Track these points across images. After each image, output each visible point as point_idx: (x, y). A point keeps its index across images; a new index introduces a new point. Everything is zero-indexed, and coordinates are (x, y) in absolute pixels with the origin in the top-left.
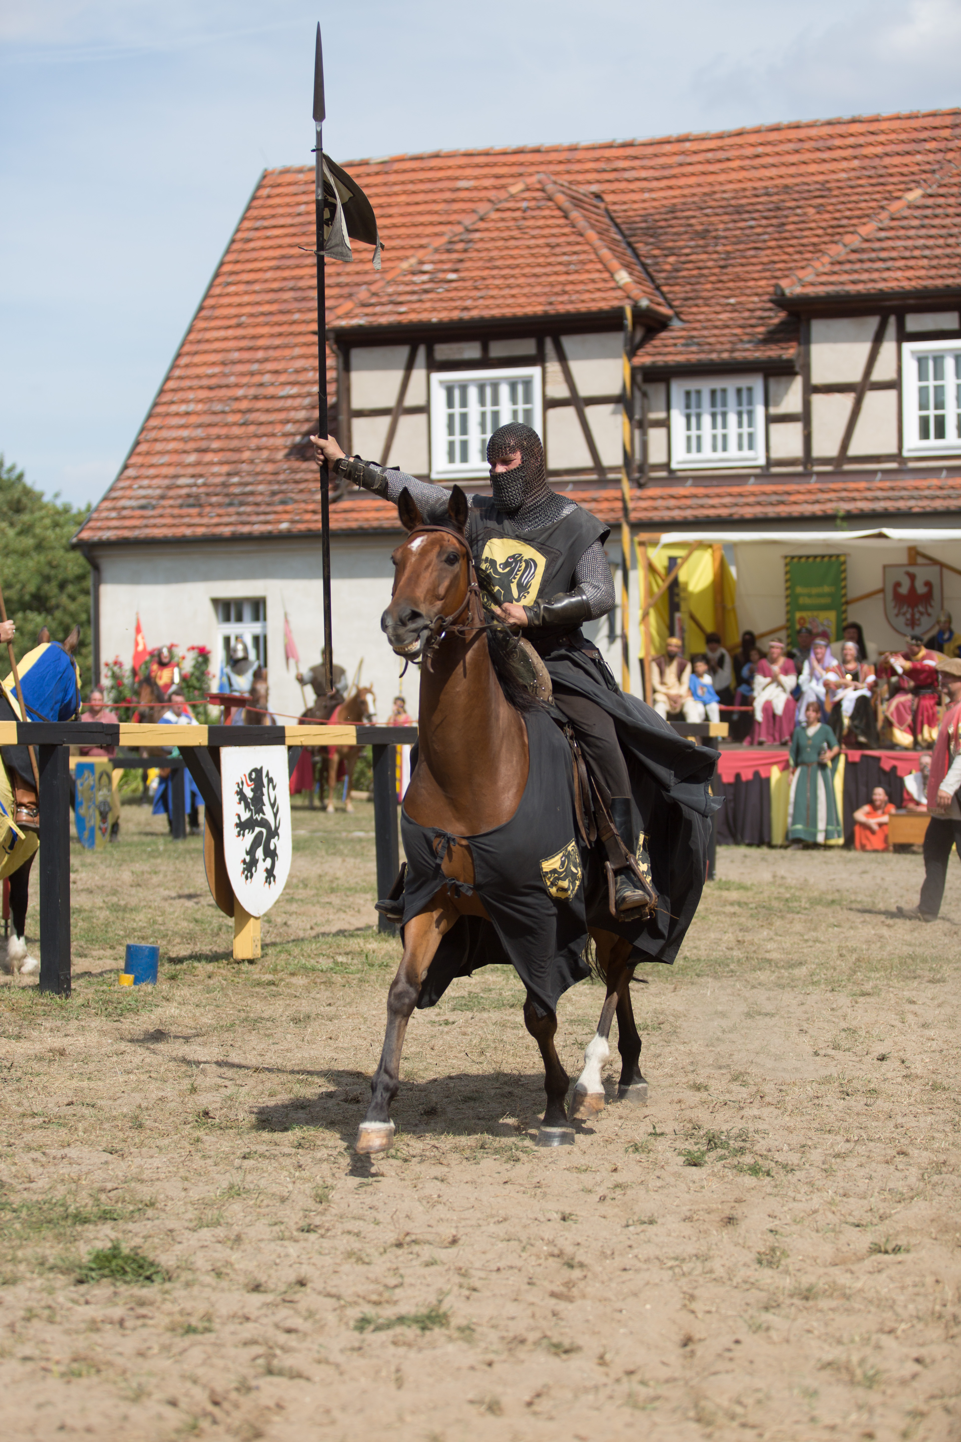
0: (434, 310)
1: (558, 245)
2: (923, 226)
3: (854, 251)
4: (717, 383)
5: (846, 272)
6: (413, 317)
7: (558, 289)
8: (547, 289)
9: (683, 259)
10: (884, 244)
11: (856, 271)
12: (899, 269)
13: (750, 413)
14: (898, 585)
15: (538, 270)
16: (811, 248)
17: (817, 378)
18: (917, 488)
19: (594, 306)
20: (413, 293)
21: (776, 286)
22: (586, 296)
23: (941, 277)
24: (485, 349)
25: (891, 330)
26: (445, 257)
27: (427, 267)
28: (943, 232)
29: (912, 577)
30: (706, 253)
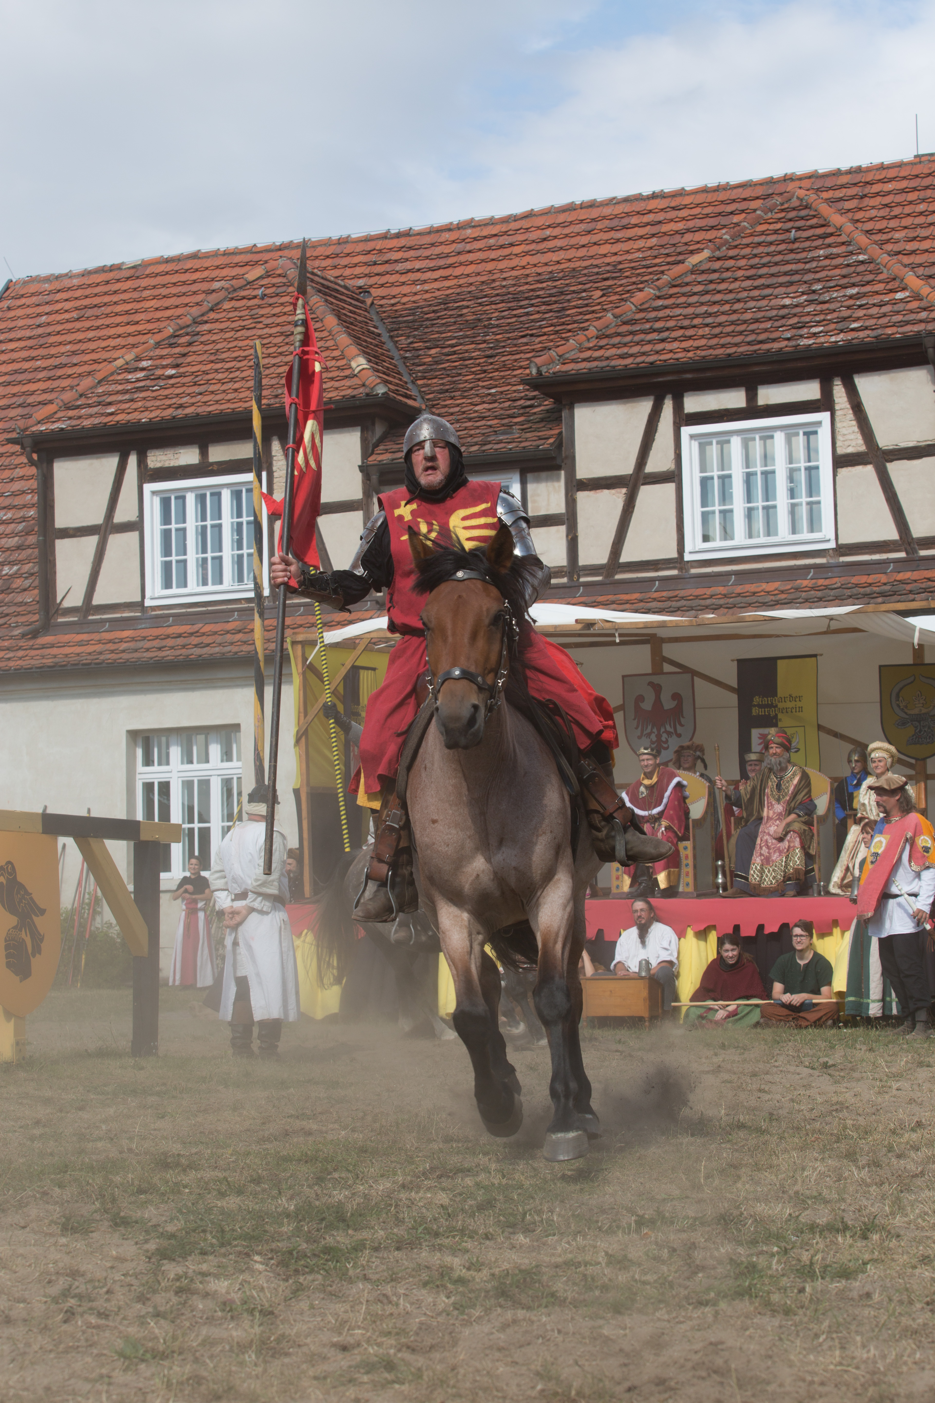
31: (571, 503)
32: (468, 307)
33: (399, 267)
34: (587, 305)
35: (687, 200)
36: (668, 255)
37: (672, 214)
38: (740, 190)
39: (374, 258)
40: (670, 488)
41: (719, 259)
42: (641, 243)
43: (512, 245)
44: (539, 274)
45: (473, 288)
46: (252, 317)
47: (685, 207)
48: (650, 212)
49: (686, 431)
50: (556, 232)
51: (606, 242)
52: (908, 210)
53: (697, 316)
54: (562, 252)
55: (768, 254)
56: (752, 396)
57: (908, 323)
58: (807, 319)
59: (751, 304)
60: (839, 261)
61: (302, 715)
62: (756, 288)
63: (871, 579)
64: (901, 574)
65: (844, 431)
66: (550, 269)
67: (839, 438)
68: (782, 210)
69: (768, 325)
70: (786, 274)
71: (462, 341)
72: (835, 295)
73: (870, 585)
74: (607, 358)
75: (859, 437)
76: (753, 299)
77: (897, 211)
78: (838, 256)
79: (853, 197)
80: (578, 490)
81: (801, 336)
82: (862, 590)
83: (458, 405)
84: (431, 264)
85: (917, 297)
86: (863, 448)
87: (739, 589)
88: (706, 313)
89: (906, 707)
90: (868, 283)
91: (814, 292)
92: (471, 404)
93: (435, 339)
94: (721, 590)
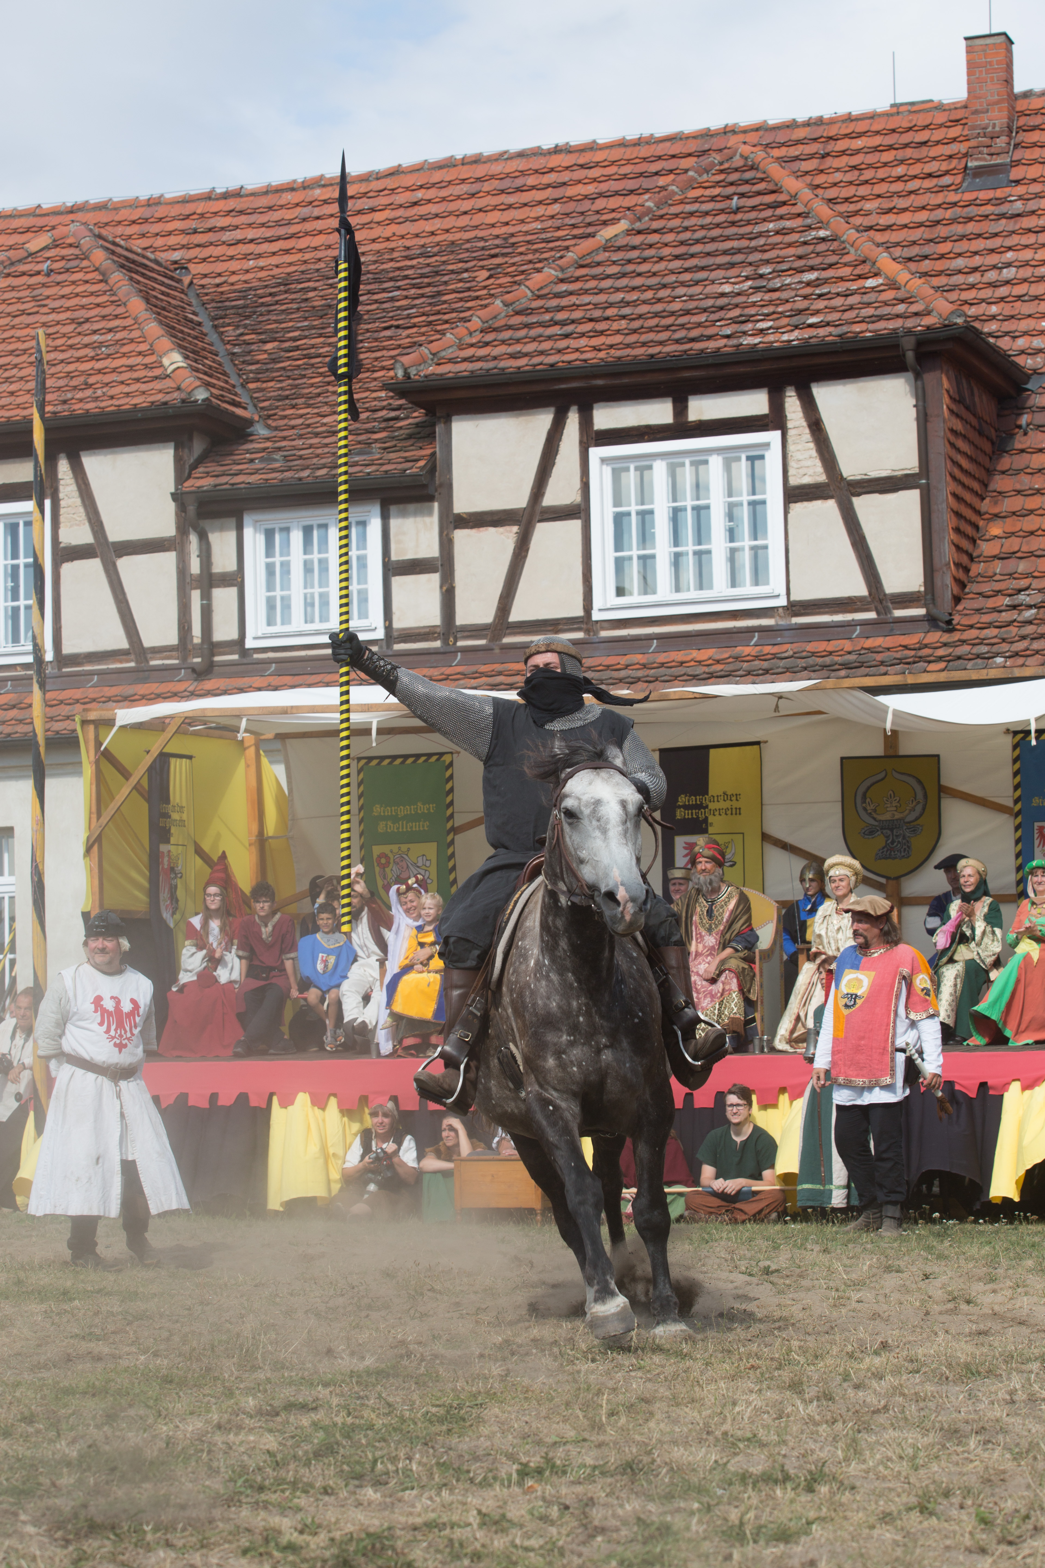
31: (446, 545)
32: (315, 289)
33: (227, 236)
34: (469, 289)
35: (599, 156)
36: (574, 226)
37: (581, 174)
38: (668, 144)
39: (193, 224)
40: (575, 525)
41: (639, 232)
42: (540, 211)
43: (373, 210)
44: (408, 248)
45: (322, 265)
46: (34, 299)
47: (597, 165)
48: (552, 170)
49: (596, 453)
50: (431, 194)
51: (495, 208)
52: (882, 173)
53: (611, 305)
54: (437, 221)
55: (702, 227)
56: (680, 409)
57: (880, 318)
58: (752, 311)
59: (681, 291)
60: (794, 237)
61: (94, 816)
62: (687, 270)
63: (832, 646)
64: (871, 640)
65: (798, 456)
66: (421, 242)
67: (792, 464)
68: (722, 171)
69: (703, 318)
70: (725, 252)
71: (307, 333)
72: (788, 281)
73: (831, 653)
74: (495, 358)
75: (818, 463)
76: (683, 284)
77: (868, 175)
78: (792, 231)
79: (811, 156)
80: (456, 527)
81: (745, 333)
82: (820, 661)
83: (301, 416)
84: (269, 233)
85: (893, 285)
86: (822, 478)
87: (662, 658)
88: (622, 301)
89: (875, 811)
90: (830, 266)
91: (761, 276)
92: (319, 415)
93: (272, 331)
94: (638, 658)
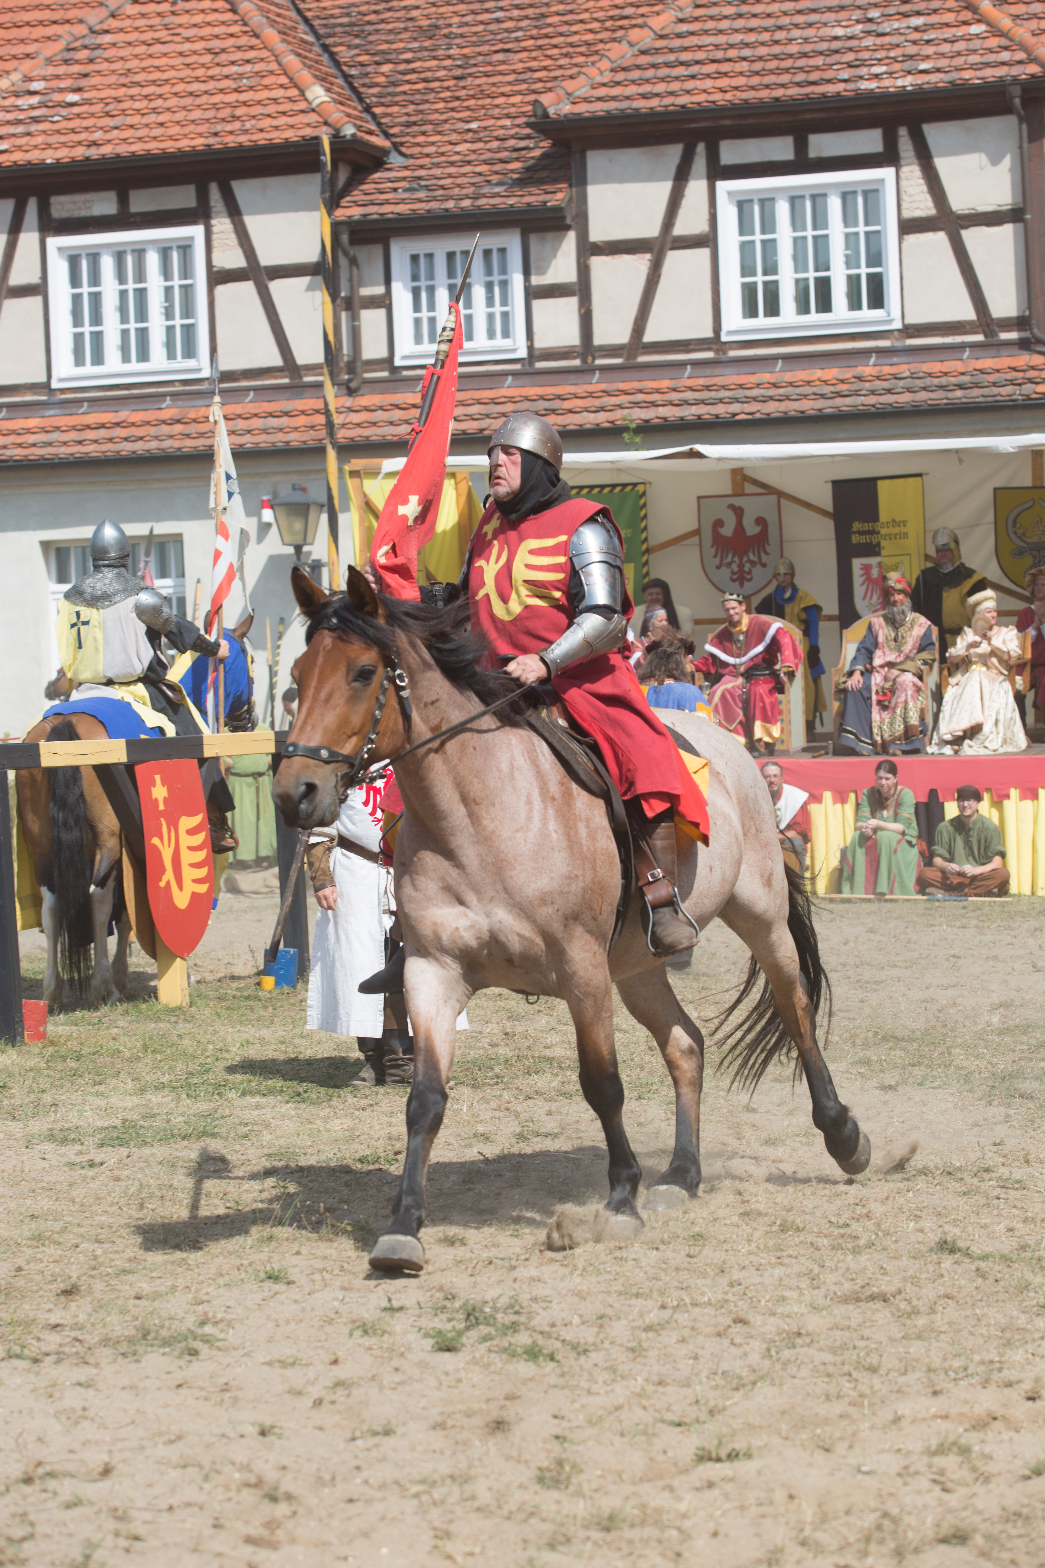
0: (49, 146)
1: (223, 50)
2: (740, 16)
3: (643, 52)
4: (457, 243)
5: (633, 82)
6: (19, 157)
7: (225, 113)
8: (209, 114)
9: (403, 67)
10: (686, 42)
11: (647, 81)
12: (708, 76)
13: (504, 284)
14: (719, 523)
15: (195, 87)
16: (583, 49)
17: (596, 235)
18: (741, 386)
19: (277, 137)
20: (19, 122)
21: (536, 102)
22: (266, 123)
23: (767, 87)
24: (123, 201)
25: (700, 163)
26: (62, 70)
27: (36, 86)
28: (769, 23)
29: (739, 512)
30: (435, 58)
31: (584, 271)
40: (704, 253)
46: (166, 27)
49: (723, 187)
53: (732, 46)
56: (801, 146)
57: (988, 65)
58: (866, 55)
59: (796, 33)
62: (799, 12)
63: (946, 367)
64: (981, 361)
65: (910, 190)
67: (904, 197)
69: (819, 61)
72: (896, 25)
73: (946, 374)
74: (628, 98)
75: (928, 197)
76: (796, 26)
80: (593, 254)
81: (861, 78)
82: (936, 381)
83: (433, 144)
85: (996, 31)
86: (933, 212)
87: (788, 377)
88: (742, 43)
89: (1024, 534)
90: (935, 11)
91: (870, 20)
92: (450, 143)
94: (766, 377)
